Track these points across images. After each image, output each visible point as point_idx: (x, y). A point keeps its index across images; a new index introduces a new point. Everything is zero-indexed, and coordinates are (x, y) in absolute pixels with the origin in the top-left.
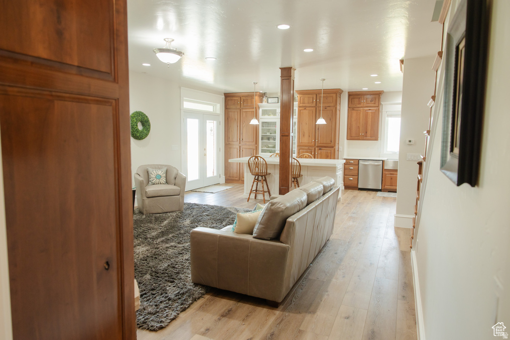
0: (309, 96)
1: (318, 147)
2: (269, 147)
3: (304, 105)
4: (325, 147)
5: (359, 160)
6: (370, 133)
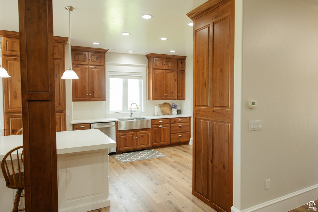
5: (91, 124)
6: (97, 93)
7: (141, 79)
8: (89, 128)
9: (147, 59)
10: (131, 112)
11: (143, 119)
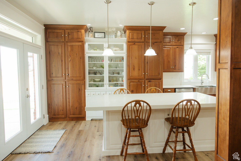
0: (138, 32)
1: (147, 79)
2: (95, 81)
3: (133, 40)
4: (154, 79)
5: (175, 89)
6: (178, 66)
7: (210, 54)
8: (174, 92)
9: (215, 38)
10: (202, 81)
11: (212, 86)
